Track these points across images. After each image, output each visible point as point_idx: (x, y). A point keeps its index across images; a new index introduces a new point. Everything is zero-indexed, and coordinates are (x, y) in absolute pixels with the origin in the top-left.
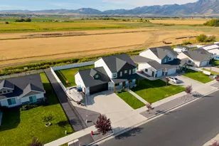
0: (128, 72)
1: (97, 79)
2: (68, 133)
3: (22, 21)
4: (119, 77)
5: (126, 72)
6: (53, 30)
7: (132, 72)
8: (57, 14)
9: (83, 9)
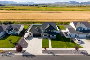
0: (51, 31)
1: (37, 31)
2: (12, 47)
3: (44, 7)
4: (46, 32)
5: (49, 31)
6: (51, 10)
7: (53, 31)
8: (59, 4)
9: (71, 2)
